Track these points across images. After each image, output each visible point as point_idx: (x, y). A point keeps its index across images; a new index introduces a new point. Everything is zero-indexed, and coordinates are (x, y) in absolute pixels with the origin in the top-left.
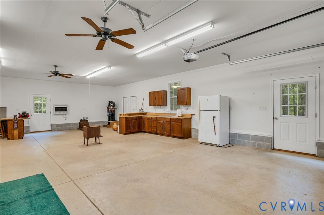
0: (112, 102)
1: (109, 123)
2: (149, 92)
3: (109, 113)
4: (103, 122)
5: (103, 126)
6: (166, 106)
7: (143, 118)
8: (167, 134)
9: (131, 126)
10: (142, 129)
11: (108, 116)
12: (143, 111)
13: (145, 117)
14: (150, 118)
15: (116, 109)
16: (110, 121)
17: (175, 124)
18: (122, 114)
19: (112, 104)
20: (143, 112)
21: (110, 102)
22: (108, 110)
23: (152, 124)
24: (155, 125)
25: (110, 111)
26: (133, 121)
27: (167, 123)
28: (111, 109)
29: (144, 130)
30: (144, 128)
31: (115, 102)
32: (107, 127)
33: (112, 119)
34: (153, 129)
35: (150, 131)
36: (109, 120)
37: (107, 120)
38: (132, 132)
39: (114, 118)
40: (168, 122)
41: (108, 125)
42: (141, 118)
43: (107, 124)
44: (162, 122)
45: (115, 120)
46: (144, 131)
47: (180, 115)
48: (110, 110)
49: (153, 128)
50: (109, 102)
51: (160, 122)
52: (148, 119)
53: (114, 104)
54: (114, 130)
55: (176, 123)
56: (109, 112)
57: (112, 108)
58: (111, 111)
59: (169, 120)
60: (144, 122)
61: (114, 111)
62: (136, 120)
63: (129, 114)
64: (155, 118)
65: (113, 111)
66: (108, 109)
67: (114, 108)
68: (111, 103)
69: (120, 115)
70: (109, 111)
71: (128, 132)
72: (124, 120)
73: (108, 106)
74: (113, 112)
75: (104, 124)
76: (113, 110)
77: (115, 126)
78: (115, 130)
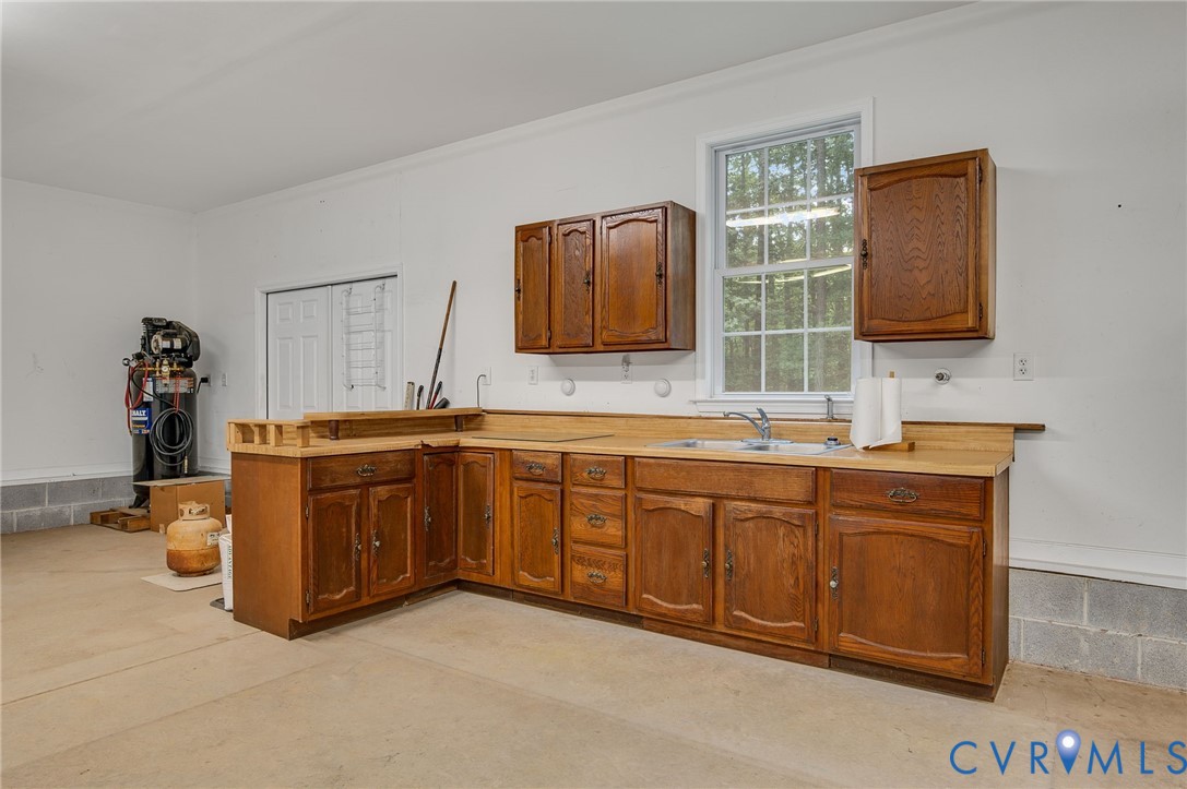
0: (169, 325)
1: (143, 496)
2: (518, 229)
3: (141, 415)
4: (92, 486)
5: (93, 516)
6: (694, 348)
7: (467, 465)
8: (764, 630)
9: (356, 545)
10: (454, 564)
11: (137, 437)
12: (444, 394)
13: (492, 450)
14: (553, 461)
15: (205, 380)
16: (151, 478)
17: (878, 533)
18: (263, 427)
19: (166, 344)
20: (445, 404)
21: (152, 326)
22: (140, 388)
23: (578, 526)
24: (613, 530)
25: (156, 395)
26: (382, 492)
27: (761, 516)
28: (165, 382)
29: (481, 568)
30: (479, 554)
31: (193, 327)
32: (124, 528)
33: (173, 460)
34: (579, 574)
35: (549, 583)
36: (146, 470)
37: (123, 465)
38: (366, 601)
39: (191, 452)
40: (777, 511)
41: (139, 512)
42: (452, 464)
43: (124, 499)
44: (699, 506)
45: (200, 465)
46: (475, 577)
47: (892, 434)
48: (149, 388)
49: (581, 560)
50: (141, 330)
51: (680, 503)
52: (522, 471)
53: (192, 341)
54: (183, 572)
55: (891, 523)
56: (147, 405)
57: (173, 375)
58: (165, 400)
59: (797, 489)
60: (476, 494)
61: (189, 399)
62: (408, 479)
63: (337, 427)
64: (604, 462)
65: (177, 401)
66: (136, 379)
67: (192, 375)
68: (165, 337)
69: (245, 430)
70: (147, 398)
71: (333, 604)
72: (293, 482)
73: (139, 356)
74: (177, 409)
75: (101, 503)
76: (183, 386)
77: (191, 528)
78: (195, 565)
